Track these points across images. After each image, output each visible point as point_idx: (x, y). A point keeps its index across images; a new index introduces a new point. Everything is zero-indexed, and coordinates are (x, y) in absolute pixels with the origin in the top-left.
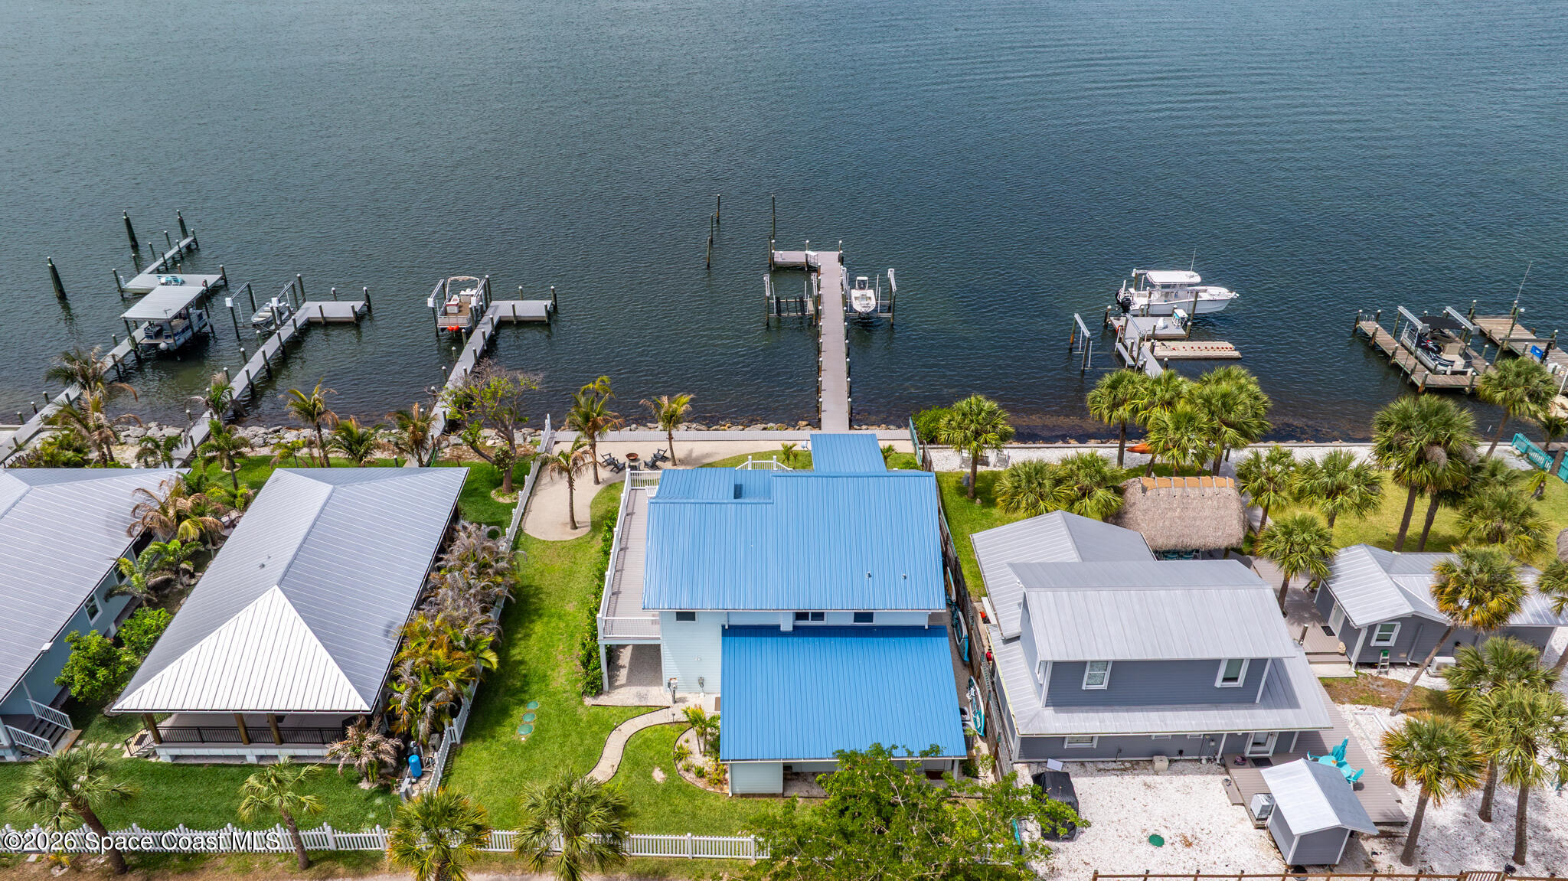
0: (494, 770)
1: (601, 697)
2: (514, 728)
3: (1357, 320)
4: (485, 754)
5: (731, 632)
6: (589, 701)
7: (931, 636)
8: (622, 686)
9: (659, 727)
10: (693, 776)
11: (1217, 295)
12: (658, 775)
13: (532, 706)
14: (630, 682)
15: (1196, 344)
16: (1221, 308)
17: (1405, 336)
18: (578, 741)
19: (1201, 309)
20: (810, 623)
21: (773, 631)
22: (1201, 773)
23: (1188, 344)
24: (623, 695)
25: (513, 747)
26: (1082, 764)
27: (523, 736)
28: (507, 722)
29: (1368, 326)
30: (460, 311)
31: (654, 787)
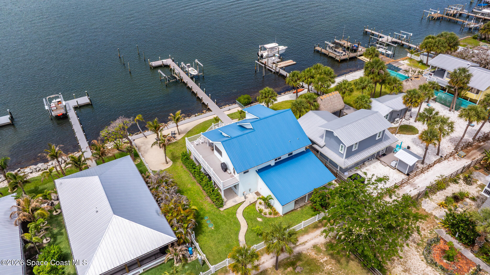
0: (213, 240)
1: (224, 207)
2: (207, 227)
3: (315, 48)
4: (205, 238)
5: (259, 171)
6: (222, 209)
7: (307, 153)
8: (227, 201)
9: (248, 207)
10: (269, 215)
11: (282, 48)
12: (260, 220)
13: (206, 218)
14: (228, 199)
15: (284, 62)
16: (284, 51)
17: (328, 48)
18: (229, 222)
19: (280, 53)
20: (278, 161)
21: (269, 167)
22: (374, 162)
23: (283, 63)
24: (229, 204)
25: (212, 232)
26: (351, 171)
27: (212, 227)
28: (203, 226)
29: (318, 48)
30: (57, 108)
31: (261, 223)
